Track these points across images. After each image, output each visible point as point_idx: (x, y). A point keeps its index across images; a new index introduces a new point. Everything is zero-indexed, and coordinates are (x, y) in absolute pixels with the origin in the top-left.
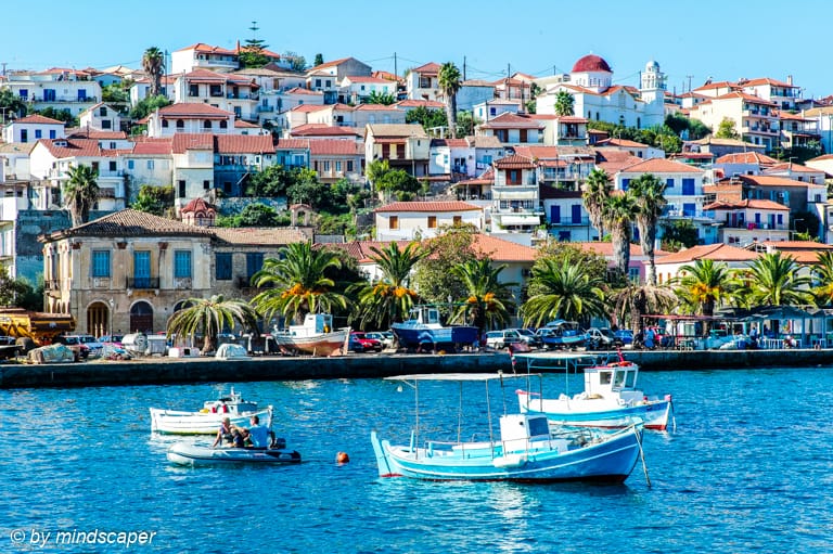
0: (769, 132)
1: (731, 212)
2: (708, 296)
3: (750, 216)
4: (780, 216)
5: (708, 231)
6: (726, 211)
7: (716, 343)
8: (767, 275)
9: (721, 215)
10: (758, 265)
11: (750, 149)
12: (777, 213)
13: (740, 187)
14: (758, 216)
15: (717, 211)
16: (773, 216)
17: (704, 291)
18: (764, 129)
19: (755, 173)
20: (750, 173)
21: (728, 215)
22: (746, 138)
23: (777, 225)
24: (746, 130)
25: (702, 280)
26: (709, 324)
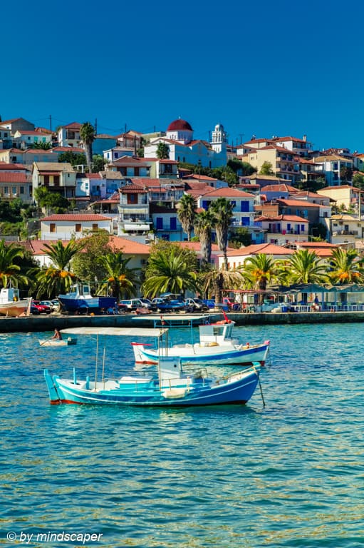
0: (293, 172)
1: (271, 223)
2: (262, 277)
3: (284, 226)
4: (303, 226)
5: (257, 235)
6: (269, 223)
7: (268, 308)
8: (300, 264)
9: (266, 225)
10: (294, 258)
11: (282, 182)
12: (301, 224)
13: (277, 207)
14: (289, 225)
15: (263, 223)
16: (299, 226)
17: (260, 274)
18: (290, 170)
19: (286, 198)
20: (283, 198)
21: (270, 225)
22: (278, 175)
23: (301, 232)
24: (279, 170)
25: (259, 267)
26: (263, 296)
